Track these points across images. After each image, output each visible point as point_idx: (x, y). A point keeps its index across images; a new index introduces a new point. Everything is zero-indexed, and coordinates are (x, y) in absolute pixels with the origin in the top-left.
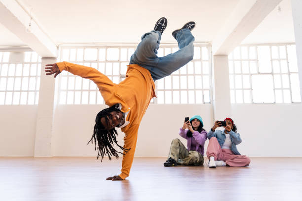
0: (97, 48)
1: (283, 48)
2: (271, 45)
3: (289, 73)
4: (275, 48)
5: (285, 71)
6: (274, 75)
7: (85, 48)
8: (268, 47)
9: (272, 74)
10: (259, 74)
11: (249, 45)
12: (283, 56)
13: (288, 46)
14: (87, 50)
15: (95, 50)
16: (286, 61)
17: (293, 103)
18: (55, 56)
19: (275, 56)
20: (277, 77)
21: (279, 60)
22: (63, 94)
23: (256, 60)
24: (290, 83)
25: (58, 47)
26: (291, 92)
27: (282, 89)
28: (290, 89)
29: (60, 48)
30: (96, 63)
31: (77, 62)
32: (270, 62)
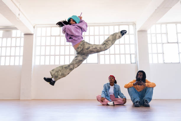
2: (176, 23)
4: (179, 25)
6: (179, 44)
7: (51, 27)
8: (175, 25)
9: (177, 43)
10: (168, 43)
11: (162, 24)
14: (53, 28)
18: (32, 33)
23: (167, 34)
29: (35, 27)
30: (59, 37)
31: (46, 36)
32: (176, 34)
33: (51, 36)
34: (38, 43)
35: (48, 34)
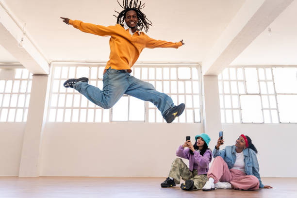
0: (90, 66)
1: (268, 70)
2: (257, 67)
3: (276, 94)
4: (261, 70)
5: (272, 91)
6: (262, 96)
7: (77, 66)
8: (255, 69)
9: (260, 94)
10: (247, 94)
11: (237, 67)
12: (269, 77)
13: (273, 68)
14: (79, 68)
15: (88, 68)
16: (272, 83)
17: (280, 123)
18: (47, 73)
19: (262, 77)
20: (264, 98)
21: (266, 81)
22: (53, 111)
23: (245, 81)
24: (277, 104)
25: (50, 65)
26: (278, 112)
27: (270, 109)
28: (277, 109)
29: (52, 65)
32: (258, 83)
34: (55, 89)
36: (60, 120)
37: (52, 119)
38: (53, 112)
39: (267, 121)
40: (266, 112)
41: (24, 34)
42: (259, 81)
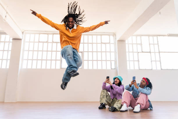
0: (48, 34)
1: (155, 38)
2: (149, 36)
3: (159, 52)
4: (151, 38)
5: (157, 51)
6: (151, 53)
7: (40, 34)
8: (147, 37)
9: (150, 52)
10: (143, 52)
11: (137, 36)
12: (156, 42)
13: (158, 37)
15: (46, 35)
16: (157, 45)
17: (162, 69)
18: (21, 38)
19: (151, 42)
20: (153, 54)
21: (154, 44)
23: (141, 44)
24: (160, 58)
25: (23, 33)
26: (161, 63)
27: (156, 61)
28: (160, 61)
29: (24, 33)
30: (47, 43)
31: (34, 42)
32: (149, 46)
33: (39, 42)
34: (26, 48)
35: (37, 40)
36: (29, 67)
37: (24, 67)
38: (25, 62)
39: (154, 68)
40: (154, 63)
41: (7, 13)
42: (150, 44)
